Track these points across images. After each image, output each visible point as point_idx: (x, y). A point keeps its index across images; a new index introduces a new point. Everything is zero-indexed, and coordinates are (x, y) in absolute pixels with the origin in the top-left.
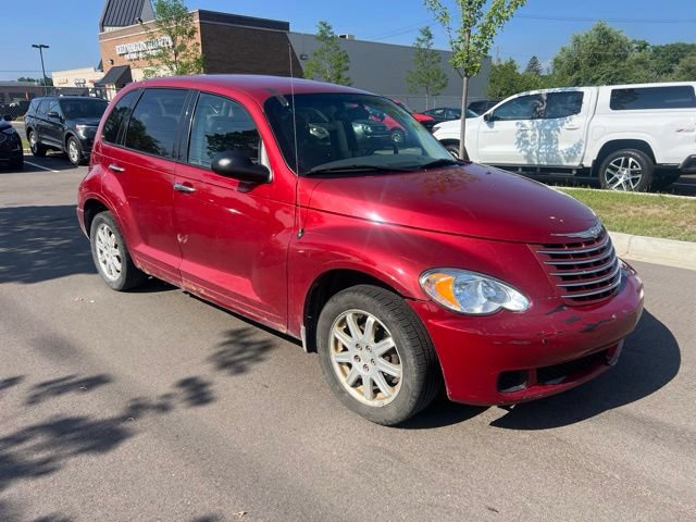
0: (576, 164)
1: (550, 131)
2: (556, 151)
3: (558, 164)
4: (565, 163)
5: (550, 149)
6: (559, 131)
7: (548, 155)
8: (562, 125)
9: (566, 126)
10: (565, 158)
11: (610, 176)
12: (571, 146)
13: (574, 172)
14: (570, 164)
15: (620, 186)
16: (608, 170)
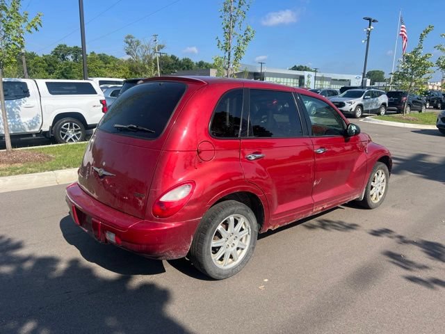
0: (37, 130)
1: (11, 109)
2: (20, 123)
3: (23, 131)
4: (28, 131)
5: (14, 121)
6: (19, 109)
7: (14, 126)
8: (20, 104)
9: (23, 105)
10: (29, 127)
11: (63, 135)
12: (31, 119)
13: (34, 136)
14: (32, 131)
15: (71, 140)
16: (61, 132)
